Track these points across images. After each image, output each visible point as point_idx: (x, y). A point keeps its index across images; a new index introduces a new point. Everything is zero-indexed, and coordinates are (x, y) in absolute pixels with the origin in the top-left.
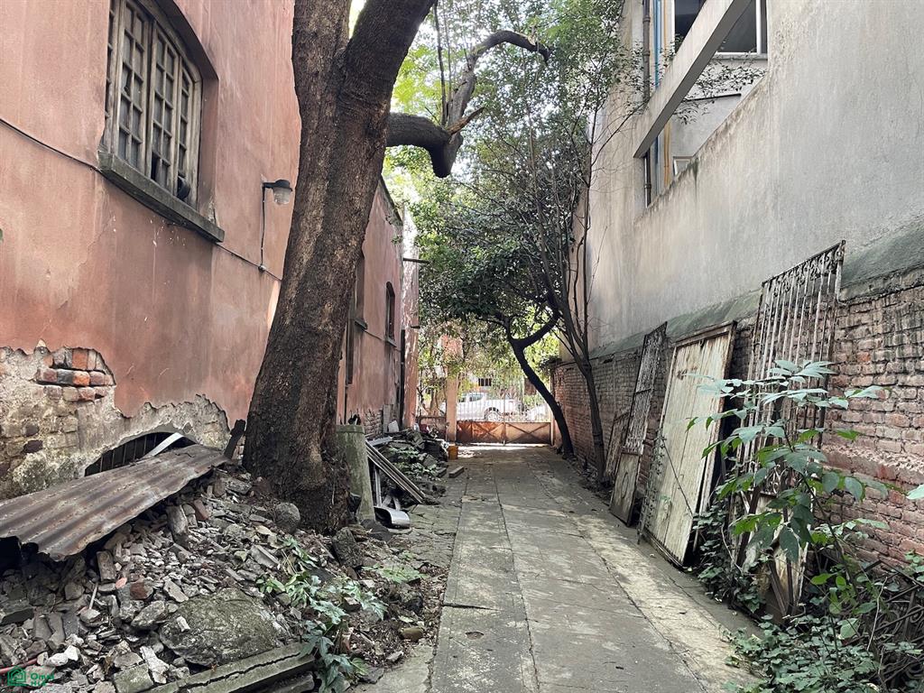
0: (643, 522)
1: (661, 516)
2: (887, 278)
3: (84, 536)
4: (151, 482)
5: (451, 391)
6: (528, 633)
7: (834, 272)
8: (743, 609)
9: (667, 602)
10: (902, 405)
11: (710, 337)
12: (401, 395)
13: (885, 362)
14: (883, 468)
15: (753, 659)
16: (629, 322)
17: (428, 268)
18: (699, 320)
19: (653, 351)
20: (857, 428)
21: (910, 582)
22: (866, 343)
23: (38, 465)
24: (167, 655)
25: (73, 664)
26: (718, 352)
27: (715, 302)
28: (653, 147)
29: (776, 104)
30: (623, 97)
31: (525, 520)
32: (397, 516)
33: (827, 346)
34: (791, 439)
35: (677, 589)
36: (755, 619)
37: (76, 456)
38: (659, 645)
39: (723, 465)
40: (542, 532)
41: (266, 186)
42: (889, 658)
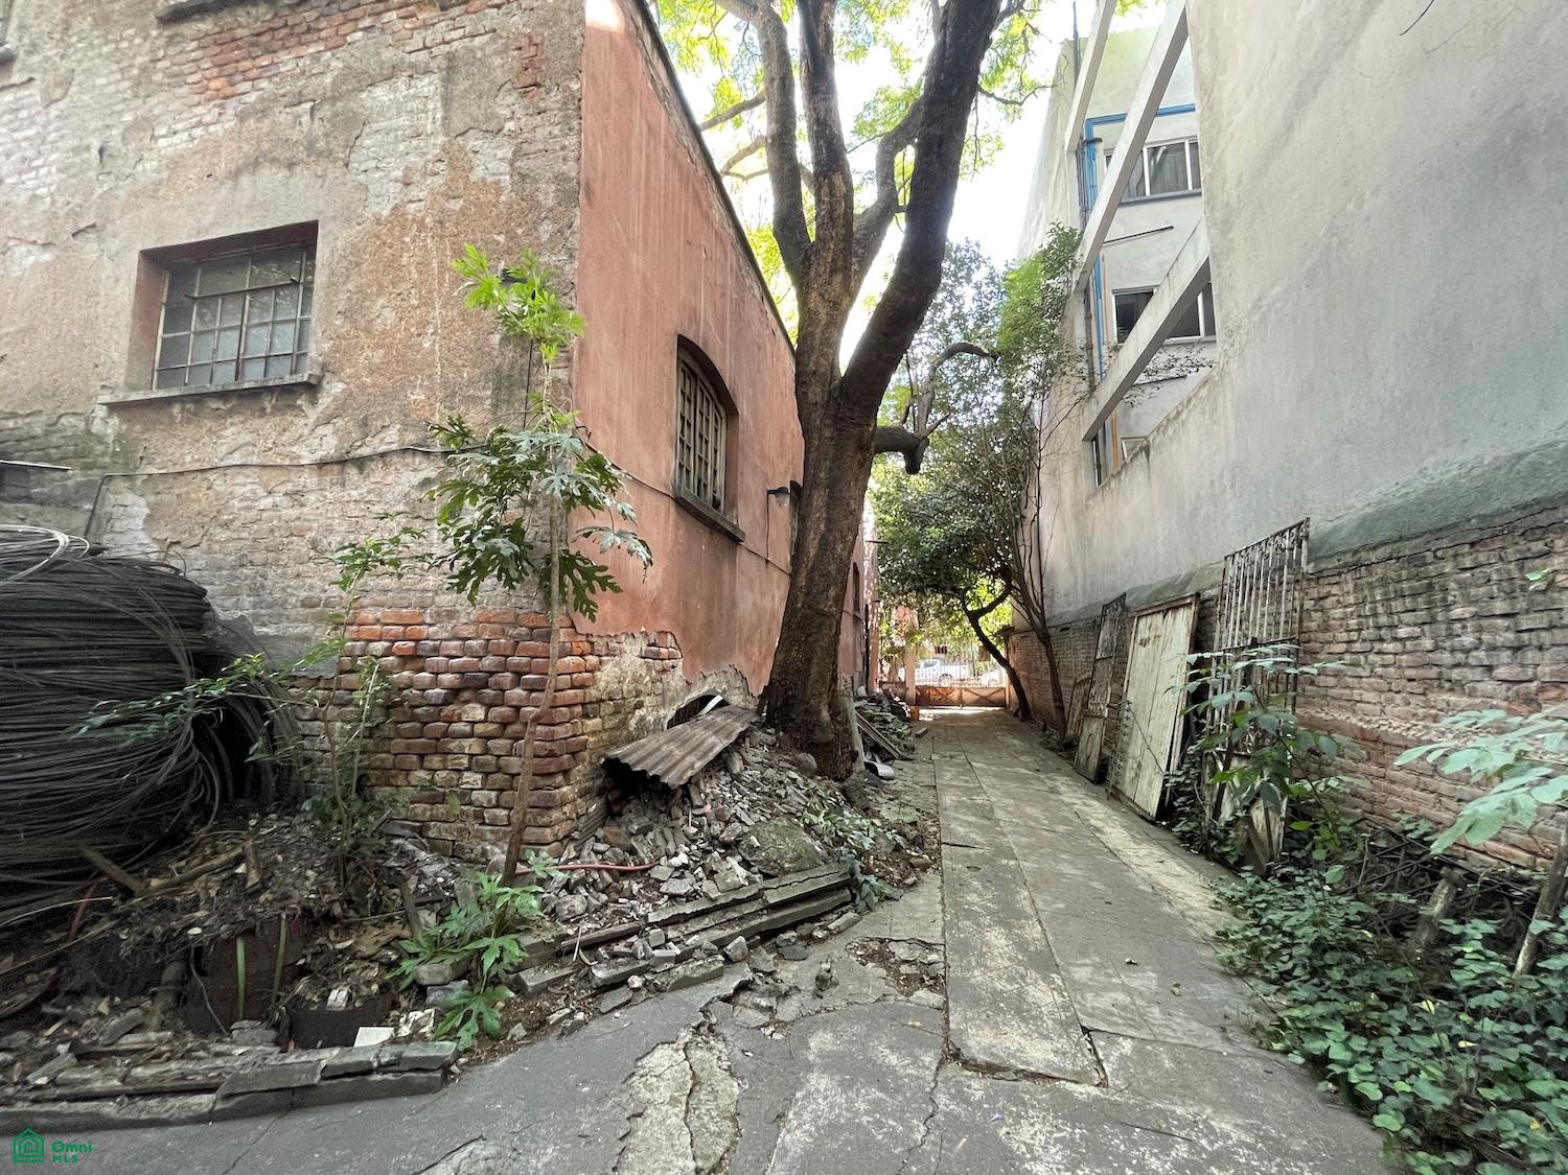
0: (1111, 780)
1: (1129, 774)
2: (1356, 552)
3: (685, 771)
4: (716, 733)
5: (909, 659)
6: (1018, 871)
7: (1300, 547)
8: (1221, 860)
9: (1144, 852)
10: (1379, 670)
11: (1173, 607)
12: (866, 663)
13: (1359, 630)
14: (1362, 729)
15: (1236, 903)
16: (1084, 592)
17: (885, 548)
18: (1159, 592)
19: (1113, 621)
20: (1331, 692)
21: (1399, 839)
22: (1338, 613)
23: (642, 719)
24: (745, 864)
25: (685, 866)
26: (1183, 622)
27: (1175, 573)
28: (1100, 431)
29: (1228, 392)
30: (1068, 389)
31: (995, 776)
32: (883, 769)
33: (1297, 615)
34: (1263, 702)
35: (1151, 840)
36: (1235, 869)
37: (662, 712)
38: (1141, 887)
39: (1192, 726)
40: (1013, 786)
41: (769, 492)
42: (1382, 906)
